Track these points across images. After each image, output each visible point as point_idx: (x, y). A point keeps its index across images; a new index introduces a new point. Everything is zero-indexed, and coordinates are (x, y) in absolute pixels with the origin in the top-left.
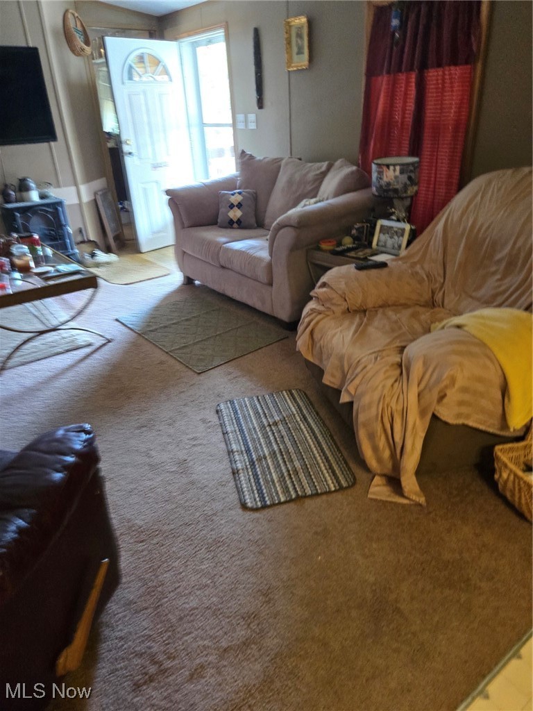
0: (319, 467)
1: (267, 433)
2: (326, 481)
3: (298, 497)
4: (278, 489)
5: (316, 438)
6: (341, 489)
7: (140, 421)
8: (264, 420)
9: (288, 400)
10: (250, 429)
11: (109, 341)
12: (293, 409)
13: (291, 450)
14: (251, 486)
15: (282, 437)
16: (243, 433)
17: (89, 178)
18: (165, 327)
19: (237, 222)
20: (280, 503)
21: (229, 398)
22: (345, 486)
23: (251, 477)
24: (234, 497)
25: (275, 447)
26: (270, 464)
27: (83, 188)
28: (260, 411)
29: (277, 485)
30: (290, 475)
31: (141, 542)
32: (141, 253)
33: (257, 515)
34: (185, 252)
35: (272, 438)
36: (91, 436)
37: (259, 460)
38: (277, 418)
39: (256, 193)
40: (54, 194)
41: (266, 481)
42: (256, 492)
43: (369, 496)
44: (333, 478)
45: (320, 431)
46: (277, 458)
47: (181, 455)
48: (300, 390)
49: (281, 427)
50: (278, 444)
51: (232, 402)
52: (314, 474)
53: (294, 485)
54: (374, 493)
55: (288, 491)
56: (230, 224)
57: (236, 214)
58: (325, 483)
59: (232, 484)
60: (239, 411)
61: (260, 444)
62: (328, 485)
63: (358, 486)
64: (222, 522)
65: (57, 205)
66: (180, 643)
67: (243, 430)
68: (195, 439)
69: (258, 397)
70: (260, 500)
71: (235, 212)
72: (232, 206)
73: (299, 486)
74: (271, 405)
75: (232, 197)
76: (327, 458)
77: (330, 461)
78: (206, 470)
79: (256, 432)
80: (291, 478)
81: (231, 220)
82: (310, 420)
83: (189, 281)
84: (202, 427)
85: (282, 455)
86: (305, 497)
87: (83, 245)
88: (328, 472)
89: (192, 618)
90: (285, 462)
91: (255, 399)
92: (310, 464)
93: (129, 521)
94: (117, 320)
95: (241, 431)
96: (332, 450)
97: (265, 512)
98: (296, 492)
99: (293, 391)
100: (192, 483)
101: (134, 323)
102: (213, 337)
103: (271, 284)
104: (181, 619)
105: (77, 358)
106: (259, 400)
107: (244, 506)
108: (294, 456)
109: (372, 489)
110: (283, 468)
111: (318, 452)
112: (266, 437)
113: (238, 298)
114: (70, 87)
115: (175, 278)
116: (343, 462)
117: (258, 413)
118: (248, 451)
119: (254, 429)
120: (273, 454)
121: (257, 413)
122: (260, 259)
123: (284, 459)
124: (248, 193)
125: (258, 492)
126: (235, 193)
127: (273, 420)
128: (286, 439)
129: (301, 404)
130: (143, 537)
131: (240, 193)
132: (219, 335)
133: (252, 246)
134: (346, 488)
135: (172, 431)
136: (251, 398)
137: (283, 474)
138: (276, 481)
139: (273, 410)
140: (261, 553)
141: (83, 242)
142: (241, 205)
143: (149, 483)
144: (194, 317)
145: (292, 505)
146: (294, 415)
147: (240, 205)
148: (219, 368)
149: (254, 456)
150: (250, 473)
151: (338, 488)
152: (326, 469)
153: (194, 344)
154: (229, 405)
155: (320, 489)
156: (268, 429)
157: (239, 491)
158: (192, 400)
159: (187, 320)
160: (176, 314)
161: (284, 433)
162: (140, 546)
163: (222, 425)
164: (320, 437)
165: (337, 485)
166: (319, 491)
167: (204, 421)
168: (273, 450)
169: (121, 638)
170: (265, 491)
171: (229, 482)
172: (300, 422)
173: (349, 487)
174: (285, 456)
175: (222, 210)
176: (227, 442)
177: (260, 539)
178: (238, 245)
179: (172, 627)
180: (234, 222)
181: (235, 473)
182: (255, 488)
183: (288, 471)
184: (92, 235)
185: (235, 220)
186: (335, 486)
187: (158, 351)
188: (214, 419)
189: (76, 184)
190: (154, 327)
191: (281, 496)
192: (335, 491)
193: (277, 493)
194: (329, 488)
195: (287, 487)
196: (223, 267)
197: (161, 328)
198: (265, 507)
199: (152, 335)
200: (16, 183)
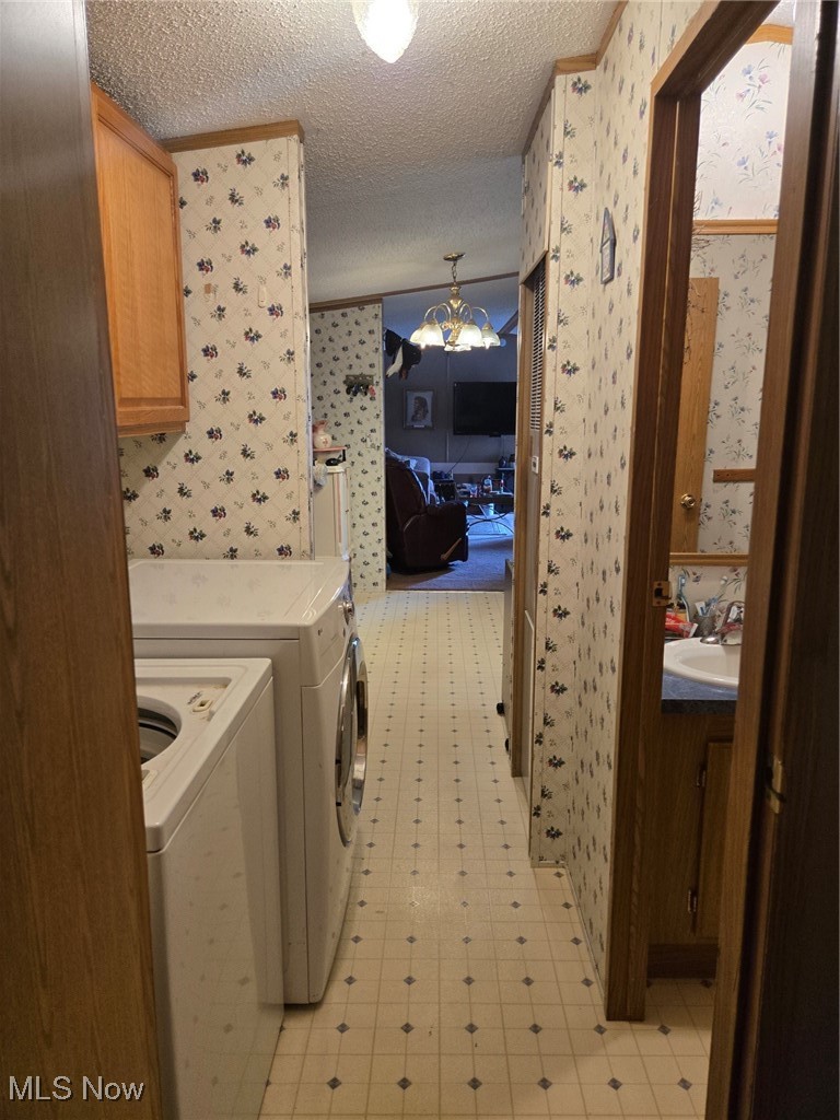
200: (508, 456)
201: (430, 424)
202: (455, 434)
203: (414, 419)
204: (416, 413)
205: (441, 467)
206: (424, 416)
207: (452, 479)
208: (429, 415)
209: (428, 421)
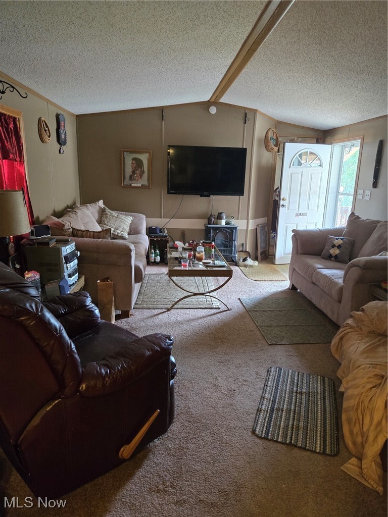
0: (316, 433)
1: (293, 397)
2: (316, 443)
3: (290, 444)
4: (281, 432)
5: (325, 414)
6: (324, 453)
7: (222, 359)
8: (295, 388)
9: (319, 383)
10: (282, 389)
11: (229, 310)
12: (319, 390)
13: (303, 413)
14: (264, 422)
15: (301, 403)
16: (277, 390)
17: (256, 217)
18: (264, 311)
19: (334, 257)
20: (277, 441)
21: (280, 366)
22: (327, 453)
23: (267, 418)
24: (251, 424)
25: (293, 407)
26: (283, 415)
27: (251, 222)
28: (296, 382)
29: (281, 430)
30: (293, 428)
31: (189, 422)
32: (274, 264)
33: (258, 441)
34: (295, 269)
35: (294, 401)
36: (171, 342)
37: (278, 410)
38: (304, 390)
39: (354, 241)
40: (234, 223)
41: (275, 425)
42: (265, 427)
43: (342, 468)
44: (322, 444)
45: (330, 411)
46: (290, 414)
47: (234, 387)
48: (331, 379)
49: (304, 397)
50: (296, 406)
51: (280, 369)
52: (310, 435)
53: (292, 435)
54: (347, 468)
55: (286, 437)
56: (329, 257)
57: (335, 251)
58: (314, 445)
59: (254, 416)
60: (281, 376)
61: (284, 401)
62: (316, 447)
63: (337, 458)
64: (236, 434)
65: (233, 230)
66: (181, 483)
67: (278, 388)
68: (246, 381)
69: (299, 373)
70: (265, 434)
71: (335, 250)
72: (334, 246)
73: (295, 437)
74: (305, 381)
75: (336, 241)
76: (325, 430)
77: (326, 433)
78: (243, 402)
79: (285, 393)
80: (292, 430)
81: (331, 255)
82: (327, 401)
83: (293, 288)
84: (254, 376)
85: (294, 414)
86: (296, 446)
87: (241, 253)
88: (320, 439)
89: (192, 475)
90: (294, 419)
91: (297, 373)
92: (310, 428)
93: (189, 408)
94: (239, 299)
95: (277, 388)
96: (332, 427)
97: (265, 442)
98: (291, 439)
99: (326, 379)
100: (231, 405)
101: (247, 303)
102: (290, 325)
103: (340, 301)
104: (187, 472)
105: (209, 314)
106: (299, 374)
107: (254, 432)
108: (302, 418)
109: (347, 465)
110: (291, 422)
111: (321, 424)
112: (290, 398)
113: (318, 306)
114: (260, 168)
115: (286, 285)
116: (335, 438)
117: (294, 382)
118: (274, 402)
119: (286, 391)
120: (289, 411)
121: (292, 381)
122: (336, 284)
123: (294, 416)
124: (349, 240)
125: (266, 428)
126: (339, 238)
127: (301, 391)
128: (303, 406)
129: (327, 388)
130: (191, 420)
131: (342, 239)
132: (295, 326)
133: (335, 274)
134: (328, 455)
135: (236, 371)
136: (294, 372)
137: (288, 426)
138: (282, 427)
139: (305, 384)
140: (249, 463)
141: (242, 251)
142: (341, 247)
143: (209, 394)
144: (285, 310)
145: (284, 447)
146: (317, 393)
147: (339, 247)
148: (284, 346)
149: (276, 406)
150: (268, 415)
151: (322, 452)
152: (320, 436)
153: (276, 326)
154: (278, 370)
155: (309, 446)
156: (294, 394)
157: (256, 422)
158: (257, 358)
159: (279, 311)
160: (274, 305)
161: (304, 401)
162: (187, 424)
163: (267, 380)
164: (328, 415)
165: (322, 449)
166: (307, 447)
167: (257, 373)
168: (290, 408)
169: (156, 463)
170: (271, 429)
171: (253, 414)
172: (319, 400)
173: (330, 455)
174: (296, 416)
175: (326, 247)
176: (264, 391)
177: (253, 455)
178: (326, 272)
179: (181, 472)
180: (332, 257)
181: (259, 410)
182: (266, 425)
183: (293, 425)
184: (248, 248)
185: (334, 255)
186: (320, 450)
187: (253, 323)
188: (264, 374)
189: (247, 219)
190: (258, 309)
191: (280, 437)
192: (319, 453)
193: (278, 435)
194: (315, 449)
195: (287, 434)
196: (313, 283)
197: (261, 311)
198: (266, 438)
199: (254, 313)
200: (216, 214)
201: (146, 183)
202: (169, 193)
203: (131, 178)
204: (133, 172)
205: (156, 222)
206: (141, 176)
207: (166, 234)
208: (146, 175)
209: (144, 181)
